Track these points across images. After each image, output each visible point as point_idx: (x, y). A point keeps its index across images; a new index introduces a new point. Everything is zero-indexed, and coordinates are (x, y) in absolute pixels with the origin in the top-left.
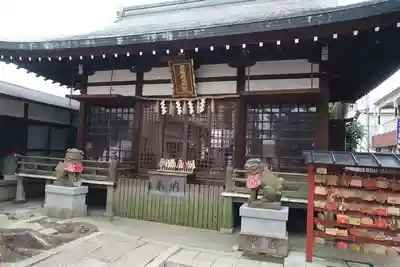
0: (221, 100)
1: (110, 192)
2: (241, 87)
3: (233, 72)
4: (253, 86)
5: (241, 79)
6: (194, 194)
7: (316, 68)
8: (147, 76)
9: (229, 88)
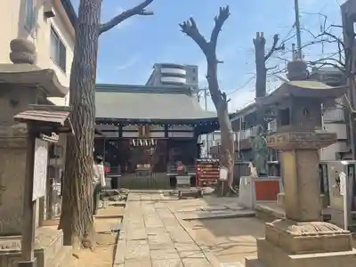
0: (159, 140)
1: (119, 180)
2: (166, 135)
3: (162, 129)
4: (170, 135)
5: (166, 131)
6: (155, 176)
7: (192, 129)
8: (124, 128)
9: (162, 135)
